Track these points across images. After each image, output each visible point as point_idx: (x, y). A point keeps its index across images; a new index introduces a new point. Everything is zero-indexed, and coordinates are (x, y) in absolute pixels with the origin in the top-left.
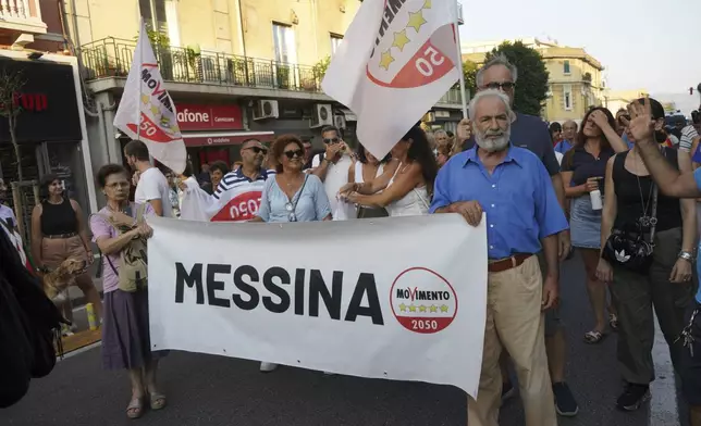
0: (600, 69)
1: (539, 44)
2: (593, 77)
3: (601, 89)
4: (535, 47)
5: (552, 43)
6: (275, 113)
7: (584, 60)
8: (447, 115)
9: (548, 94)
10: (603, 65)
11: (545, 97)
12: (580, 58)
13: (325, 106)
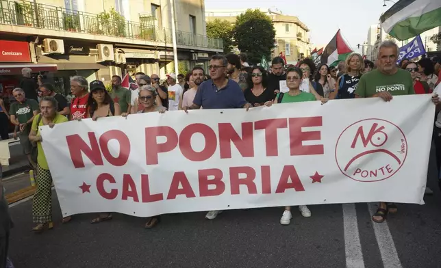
0: (307, 31)
1: (271, 13)
2: (303, 35)
3: (308, 43)
4: (268, 14)
5: (278, 12)
6: (61, 49)
7: (297, 24)
8: (206, 55)
9: (275, 44)
10: (309, 29)
11: (274, 47)
12: (295, 23)
13: (107, 46)
